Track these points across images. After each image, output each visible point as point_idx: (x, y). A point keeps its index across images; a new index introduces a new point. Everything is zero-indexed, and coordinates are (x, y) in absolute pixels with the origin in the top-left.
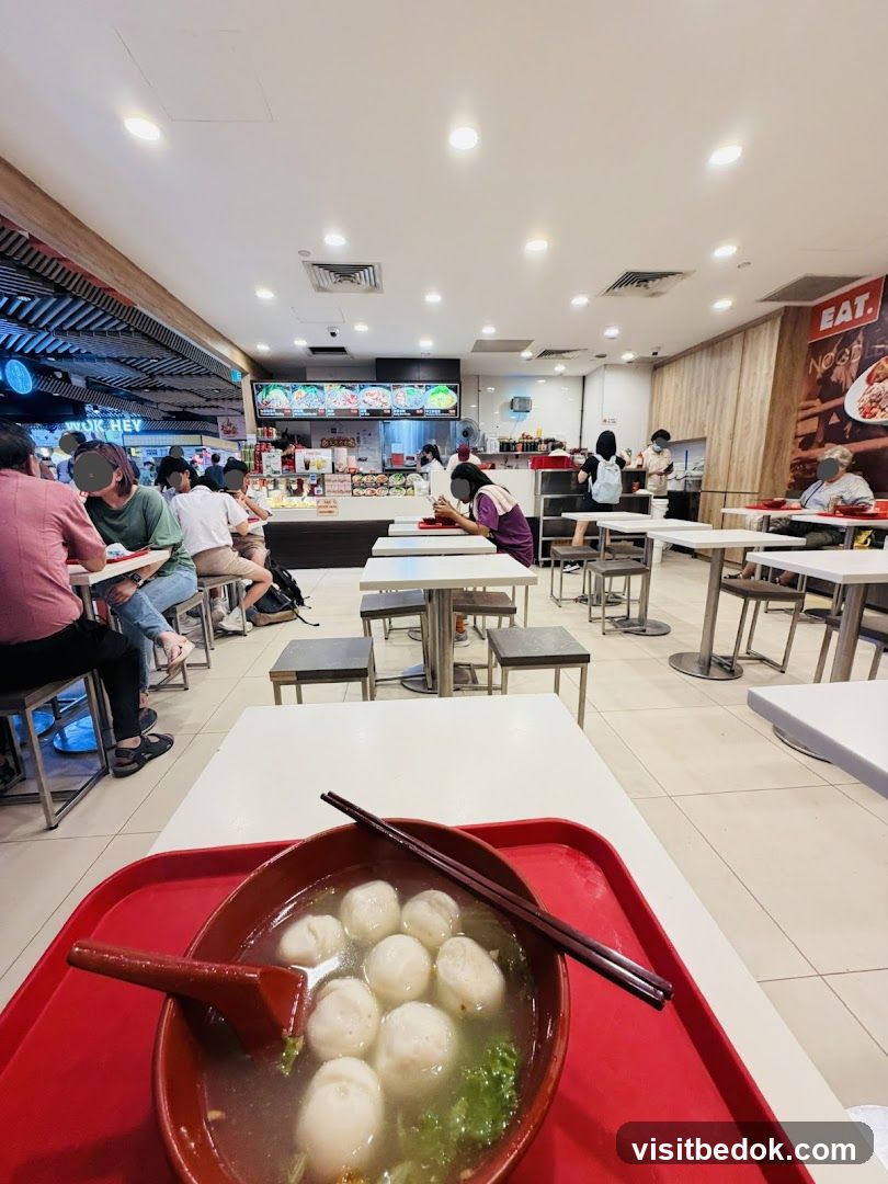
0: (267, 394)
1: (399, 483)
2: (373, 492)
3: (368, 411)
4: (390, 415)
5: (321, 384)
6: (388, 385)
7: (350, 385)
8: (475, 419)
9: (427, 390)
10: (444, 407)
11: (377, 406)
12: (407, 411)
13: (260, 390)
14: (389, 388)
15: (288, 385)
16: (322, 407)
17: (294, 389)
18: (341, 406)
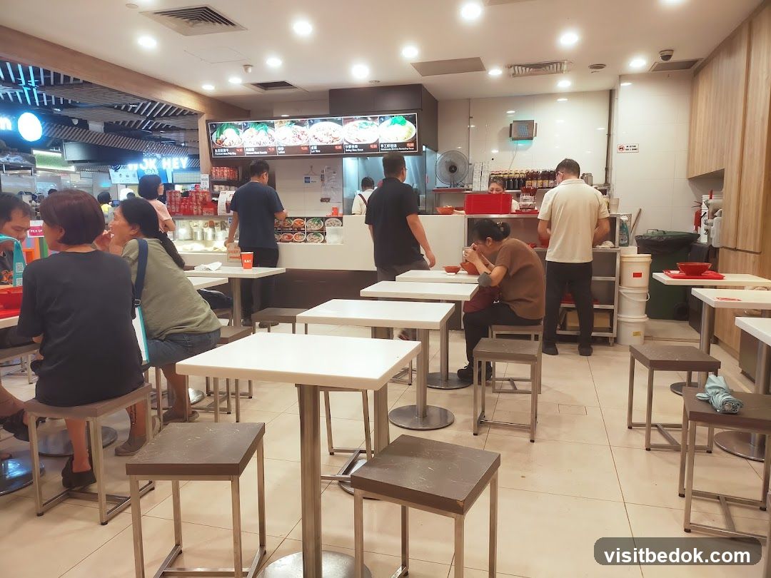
0: (221, 133)
1: (317, 228)
2: (290, 237)
3: (319, 147)
4: (342, 150)
5: (272, 121)
6: (339, 118)
7: (299, 120)
8: (464, 152)
9: (381, 122)
10: (401, 140)
11: (326, 141)
12: (360, 146)
13: (214, 129)
14: (340, 123)
15: (240, 123)
16: (272, 144)
17: (246, 128)
18: (292, 144)
